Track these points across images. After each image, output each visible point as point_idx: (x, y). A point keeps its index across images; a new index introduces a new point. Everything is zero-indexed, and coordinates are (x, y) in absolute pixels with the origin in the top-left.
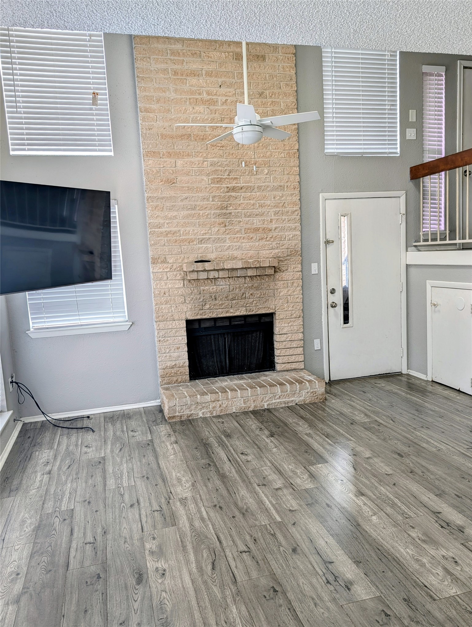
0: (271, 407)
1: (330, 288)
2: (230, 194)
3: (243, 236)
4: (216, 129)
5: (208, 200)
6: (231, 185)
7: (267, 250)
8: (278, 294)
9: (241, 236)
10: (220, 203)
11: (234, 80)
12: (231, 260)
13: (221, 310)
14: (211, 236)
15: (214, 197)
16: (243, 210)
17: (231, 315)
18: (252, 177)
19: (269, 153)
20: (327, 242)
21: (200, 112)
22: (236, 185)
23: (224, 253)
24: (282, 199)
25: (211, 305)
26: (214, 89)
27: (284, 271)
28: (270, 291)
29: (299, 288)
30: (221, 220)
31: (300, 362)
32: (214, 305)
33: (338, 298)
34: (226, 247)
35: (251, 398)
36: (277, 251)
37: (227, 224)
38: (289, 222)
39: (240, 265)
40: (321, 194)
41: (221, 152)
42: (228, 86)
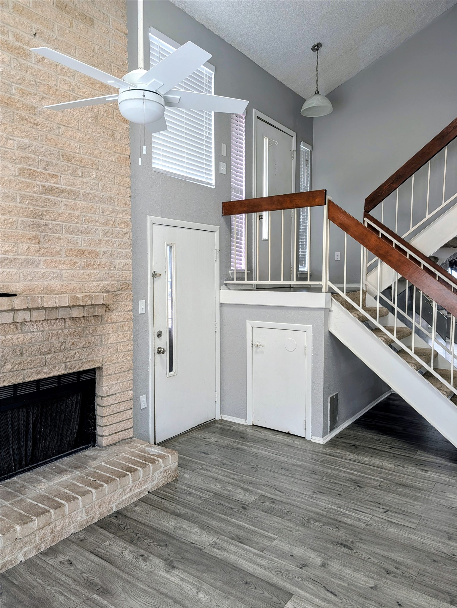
0: (120, 507)
1: (156, 331)
2: (47, 197)
3: (64, 259)
4: (27, 95)
5: (13, 199)
6: (48, 184)
7: (94, 281)
8: (106, 342)
9: (61, 259)
10: (31, 208)
11: (53, 34)
12: (46, 294)
13: (29, 371)
14: (16, 257)
15: (24, 197)
16: (64, 222)
17: (45, 376)
18: (76, 178)
19: (97, 152)
20: (156, 275)
21: (4, 62)
22: (54, 185)
23: (37, 283)
24: (112, 215)
25: (14, 365)
26: (26, 35)
27: (113, 310)
28: (97, 337)
29: (130, 332)
30: (33, 233)
31: (130, 428)
32: (19, 364)
33: (164, 342)
34: (39, 274)
35: (96, 503)
36: (105, 283)
37: (42, 240)
38: (119, 246)
39: (66, 302)
40: (149, 218)
41: (34, 132)
42: (46, 38)
